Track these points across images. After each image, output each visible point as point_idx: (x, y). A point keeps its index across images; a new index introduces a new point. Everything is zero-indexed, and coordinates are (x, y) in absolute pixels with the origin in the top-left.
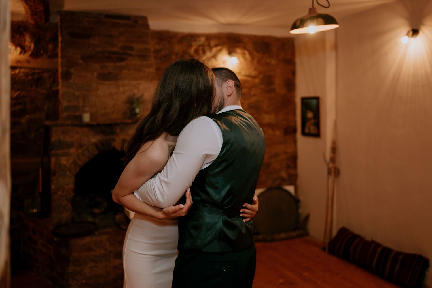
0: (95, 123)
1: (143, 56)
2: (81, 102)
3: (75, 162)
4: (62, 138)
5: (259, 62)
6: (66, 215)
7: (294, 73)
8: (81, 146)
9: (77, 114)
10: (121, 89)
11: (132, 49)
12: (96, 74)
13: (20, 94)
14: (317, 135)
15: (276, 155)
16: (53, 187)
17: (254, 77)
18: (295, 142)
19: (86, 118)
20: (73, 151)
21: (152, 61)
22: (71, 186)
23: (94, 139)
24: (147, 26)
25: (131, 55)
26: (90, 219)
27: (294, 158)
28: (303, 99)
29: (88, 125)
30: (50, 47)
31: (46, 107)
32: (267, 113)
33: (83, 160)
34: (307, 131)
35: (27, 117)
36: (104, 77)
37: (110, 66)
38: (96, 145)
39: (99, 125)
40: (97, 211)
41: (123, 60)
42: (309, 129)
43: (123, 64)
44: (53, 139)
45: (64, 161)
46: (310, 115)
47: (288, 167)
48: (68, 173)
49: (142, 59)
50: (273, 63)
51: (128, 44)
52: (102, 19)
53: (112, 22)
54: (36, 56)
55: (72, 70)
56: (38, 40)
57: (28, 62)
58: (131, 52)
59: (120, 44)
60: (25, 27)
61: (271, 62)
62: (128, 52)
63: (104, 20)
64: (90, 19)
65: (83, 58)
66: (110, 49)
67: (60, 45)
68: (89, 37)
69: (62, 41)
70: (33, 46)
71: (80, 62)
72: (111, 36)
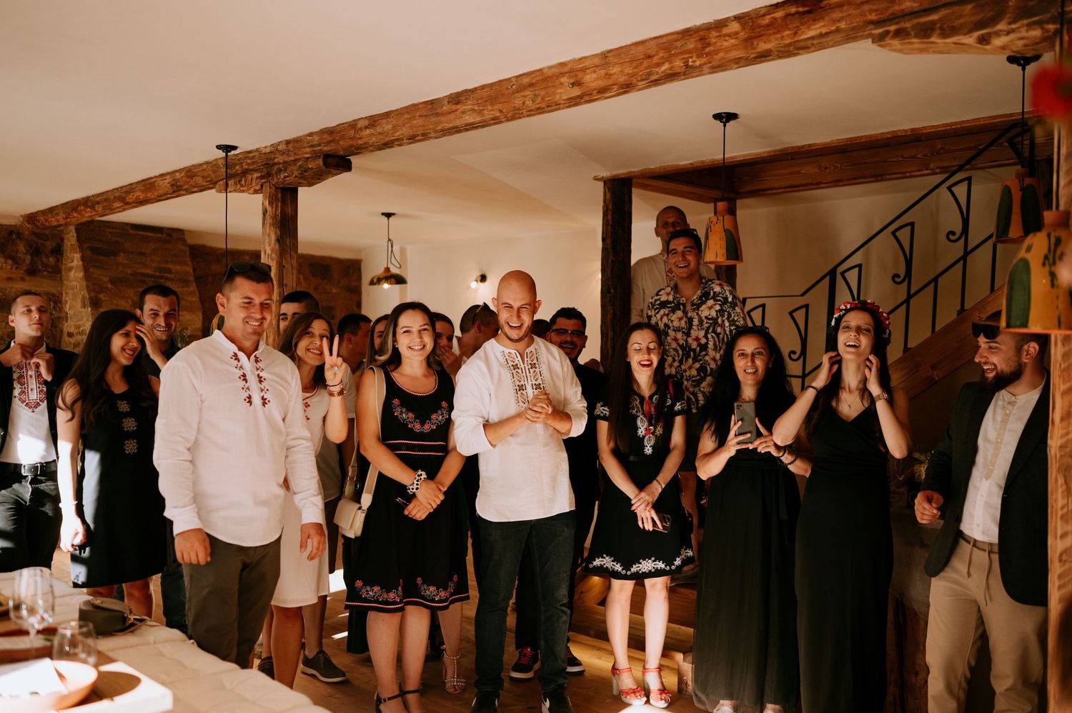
21: (193, 286)
24: (184, 241)
49: (182, 285)
50: (334, 291)
51: (164, 265)
52: (128, 230)
53: (141, 235)
54: (32, 272)
55: (102, 296)
56: (36, 252)
57: (23, 279)
58: (168, 275)
59: (154, 265)
60: (19, 233)
61: (331, 289)
62: (165, 275)
63: (131, 232)
64: (114, 231)
65: (112, 281)
66: (143, 271)
67: (81, 263)
68: (115, 254)
69: (83, 259)
70: (28, 258)
71: (110, 286)
72: (143, 254)
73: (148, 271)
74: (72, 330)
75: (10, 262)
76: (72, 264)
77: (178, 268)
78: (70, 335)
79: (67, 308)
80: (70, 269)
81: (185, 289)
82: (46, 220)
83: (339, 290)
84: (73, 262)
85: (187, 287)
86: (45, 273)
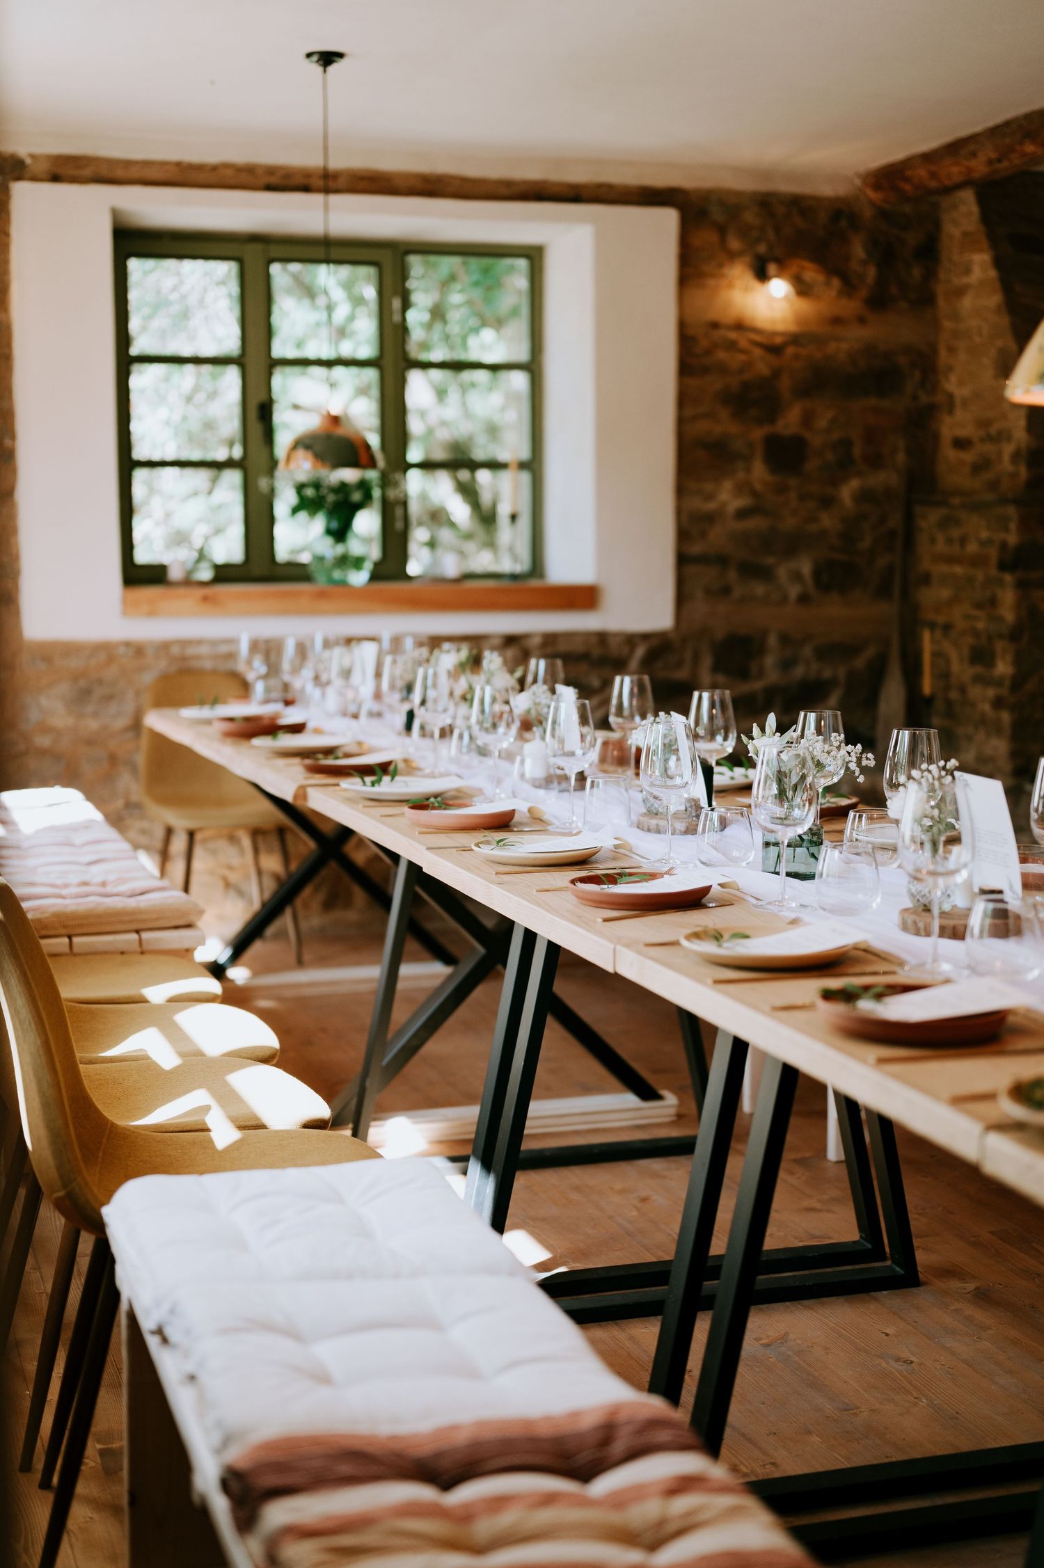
54: (878, 302)
56: (885, 255)
57: (862, 320)
60: (852, 215)
67: (993, 273)
69: (998, 263)
70: (871, 273)
74: (963, 433)
75: (836, 282)
76: (965, 280)
78: (961, 444)
79: (952, 385)
80: (960, 292)
82: (933, 175)
84: (968, 270)
86: (904, 304)
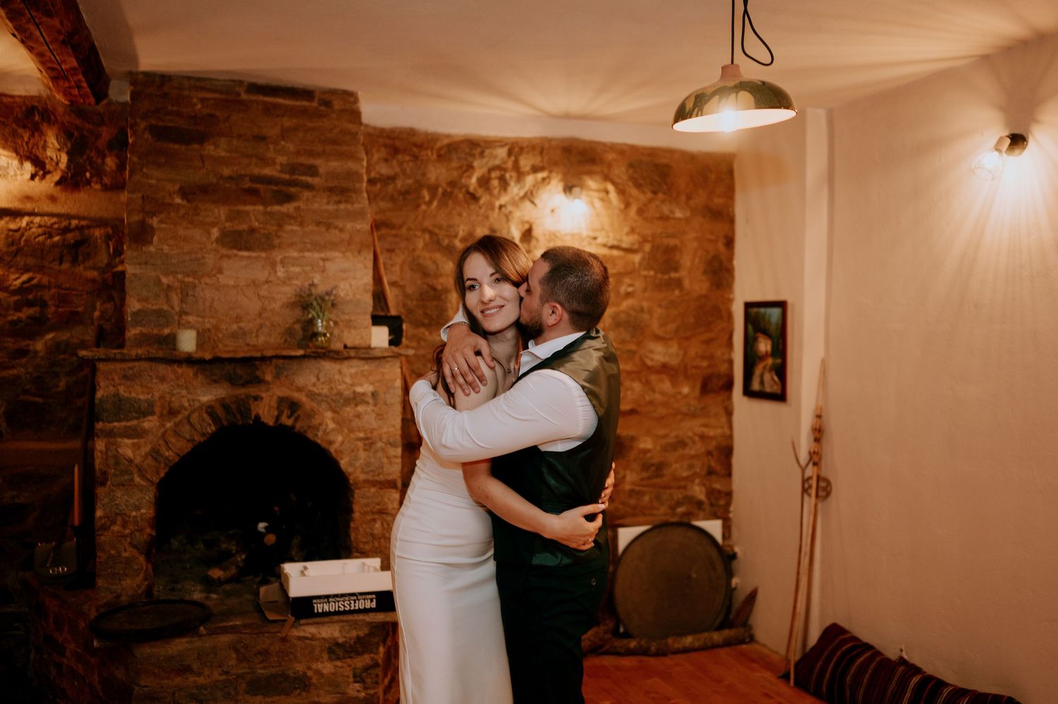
0: (208, 356)
1: (341, 190)
2: (175, 300)
3: (155, 453)
4: (121, 389)
5: (640, 212)
6: (131, 585)
7: (730, 242)
8: (172, 413)
9: (166, 331)
10: (281, 272)
11: (312, 171)
12: (215, 233)
13: (30, 280)
14: (780, 397)
15: (681, 443)
16: (99, 513)
17: (629, 251)
18: (729, 413)
19: (187, 342)
20: (150, 423)
21: (362, 202)
22: (147, 511)
23: (208, 395)
24: (355, 115)
25: (309, 187)
26: (197, 596)
27: (726, 452)
28: (748, 306)
29: (189, 360)
30: (110, 163)
31: (97, 314)
32: (658, 338)
33: (177, 448)
34: (756, 386)
35: (50, 336)
36: (237, 240)
37: (254, 212)
38: (210, 410)
39: (217, 360)
40: (216, 573)
41: (289, 198)
42: (762, 383)
43: (288, 208)
44: (99, 394)
45: (127, 448)
46: (764, 346)
47: (710, 472)
48: (137, 479)
49: (336, 198)
50: (679, 214)
51: (303, 160)
52: (239, 94)
53: (265, 103)
54: (71, 184)
55: (154, 222)
56: (79, 146)
57: (53, 199)
58: (309, 179)
59: (281, 159)
60: (46, 110)
61: (672, 212)
62: (303, 178)
63: (244, 96)
64: (209, 95)
65: (185, 193)
66: (256, 171)
68: (202, 139)
70: (64, 159)
71: (178, 200)
72: (261, 139)
73: (267, 171)
75: (28, 167)
77: (334, 164)
81: (342, 206)
83: (688, 214)
85: (347, 201)
86: (98, 187)
